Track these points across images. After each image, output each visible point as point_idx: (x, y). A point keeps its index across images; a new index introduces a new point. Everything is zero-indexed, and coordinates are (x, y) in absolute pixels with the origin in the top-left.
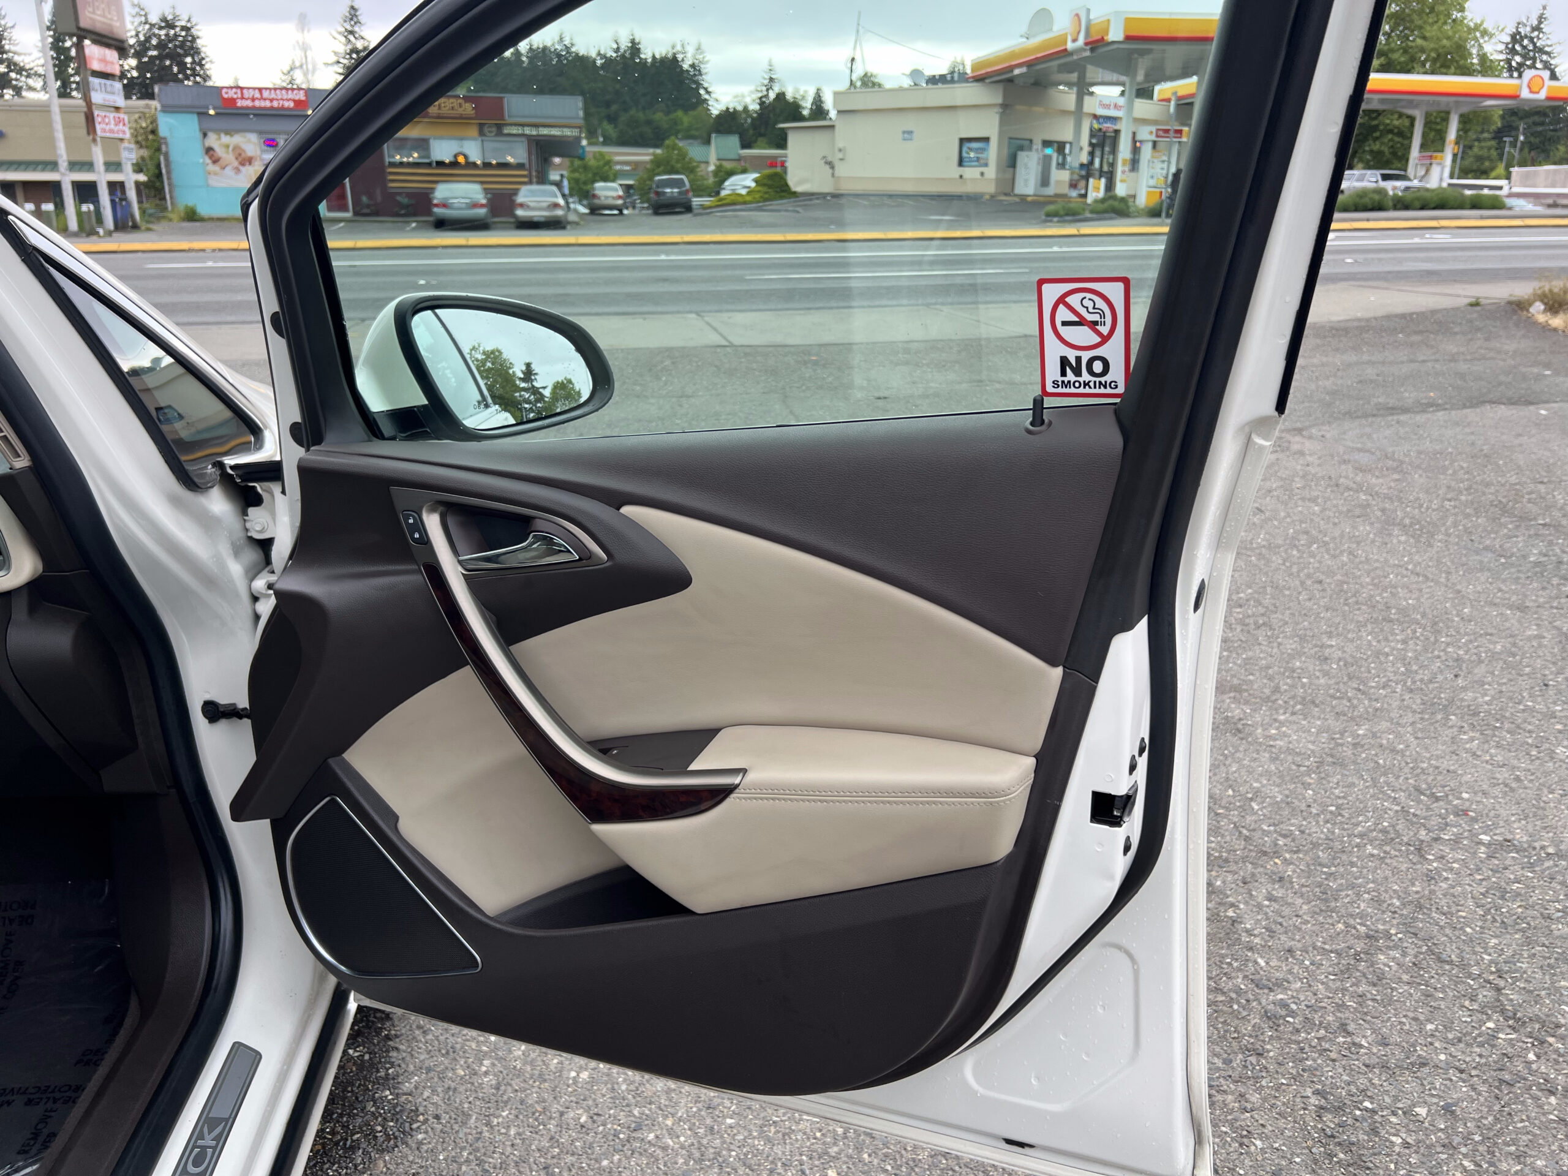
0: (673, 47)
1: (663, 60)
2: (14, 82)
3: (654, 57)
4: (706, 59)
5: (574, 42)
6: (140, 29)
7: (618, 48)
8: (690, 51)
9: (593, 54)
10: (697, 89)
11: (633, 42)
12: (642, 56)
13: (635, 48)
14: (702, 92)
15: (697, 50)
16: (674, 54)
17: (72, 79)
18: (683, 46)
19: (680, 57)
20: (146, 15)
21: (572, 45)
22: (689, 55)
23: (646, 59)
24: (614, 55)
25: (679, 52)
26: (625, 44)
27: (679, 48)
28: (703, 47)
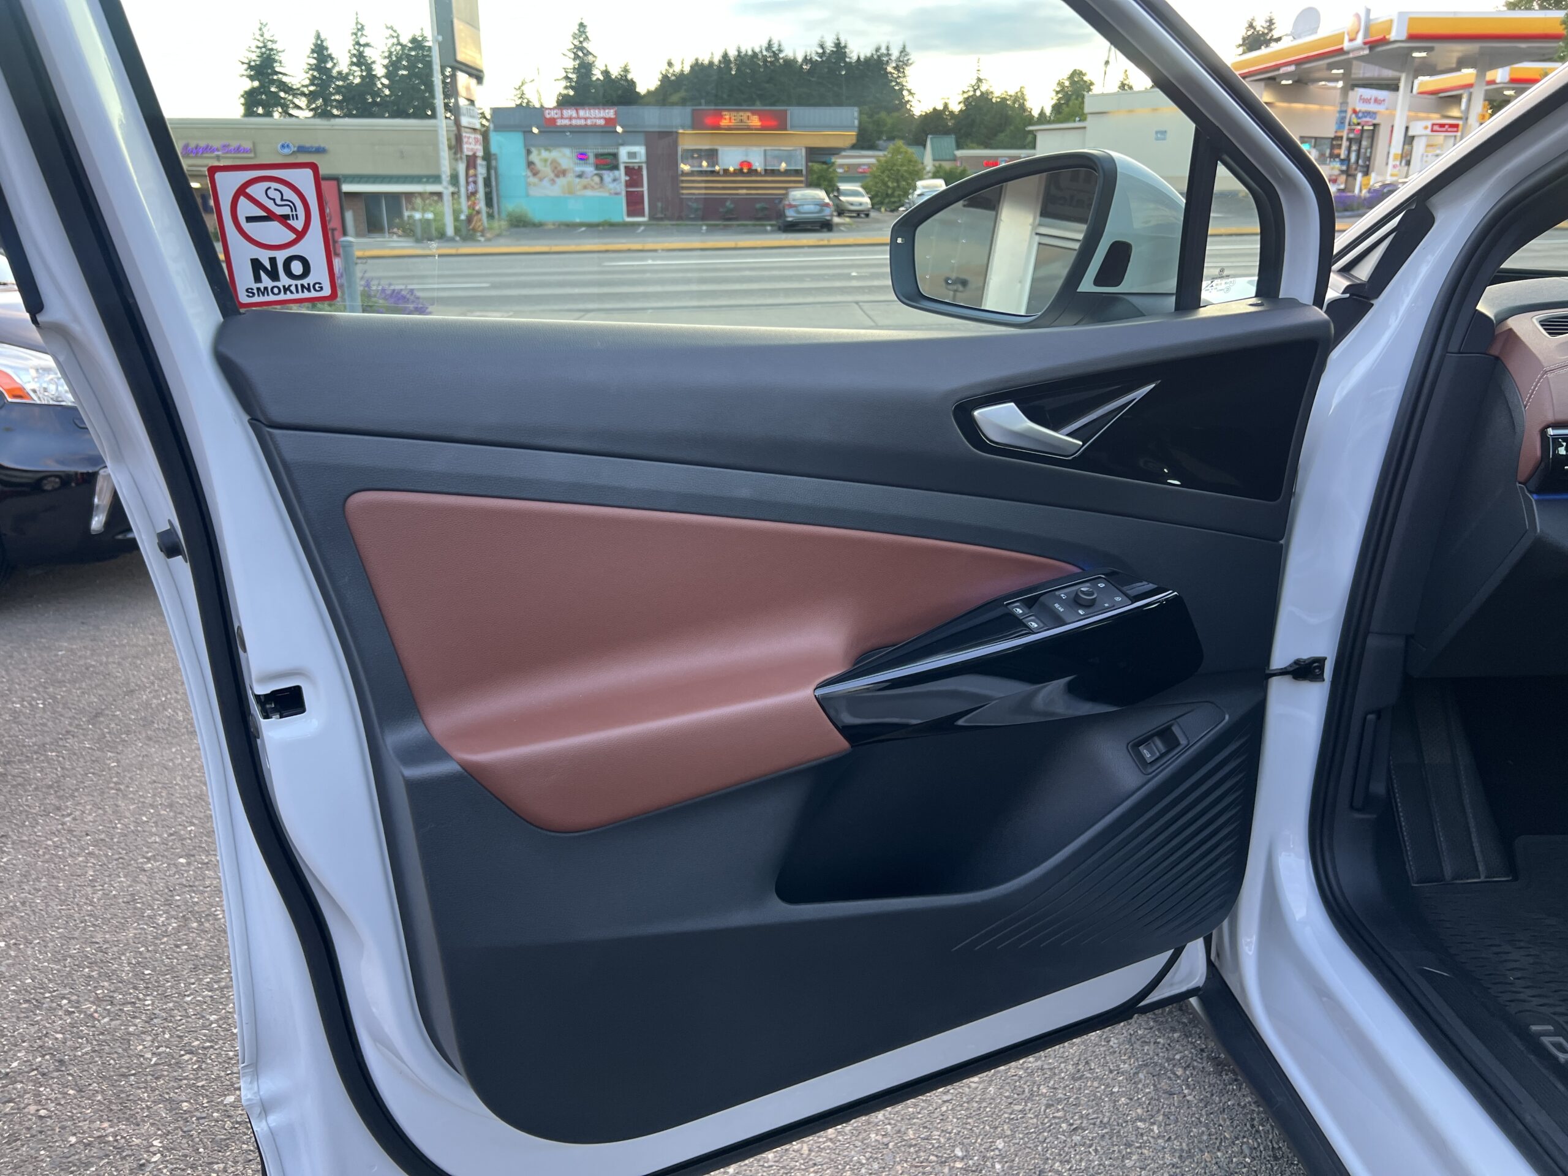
0: (878, 50)
1: (868, 61)
2: (282, 101)
3: (859, 58)
4: (910, 62)
5: (782, 48)
6: (393, 50)
7: (824, 52)
8: (895, 53)
9: (800, 59)
10: (901, 90)
11: (838, 45)
12: (848, 60)
13: (840, 50)
14: (905, 93)
15: (901, 52)
16: (879, 57)
17: (333, 98)
18: (888, 49)
19: (885, 59)
20: (398, 37)
21: (780, 51)
22: (894, 58)
23: (851, 63)
24: (819, 59)
25: (883, 55)
26: (830, 46)
27: (883, 51)
28: (907, 49)
